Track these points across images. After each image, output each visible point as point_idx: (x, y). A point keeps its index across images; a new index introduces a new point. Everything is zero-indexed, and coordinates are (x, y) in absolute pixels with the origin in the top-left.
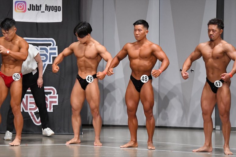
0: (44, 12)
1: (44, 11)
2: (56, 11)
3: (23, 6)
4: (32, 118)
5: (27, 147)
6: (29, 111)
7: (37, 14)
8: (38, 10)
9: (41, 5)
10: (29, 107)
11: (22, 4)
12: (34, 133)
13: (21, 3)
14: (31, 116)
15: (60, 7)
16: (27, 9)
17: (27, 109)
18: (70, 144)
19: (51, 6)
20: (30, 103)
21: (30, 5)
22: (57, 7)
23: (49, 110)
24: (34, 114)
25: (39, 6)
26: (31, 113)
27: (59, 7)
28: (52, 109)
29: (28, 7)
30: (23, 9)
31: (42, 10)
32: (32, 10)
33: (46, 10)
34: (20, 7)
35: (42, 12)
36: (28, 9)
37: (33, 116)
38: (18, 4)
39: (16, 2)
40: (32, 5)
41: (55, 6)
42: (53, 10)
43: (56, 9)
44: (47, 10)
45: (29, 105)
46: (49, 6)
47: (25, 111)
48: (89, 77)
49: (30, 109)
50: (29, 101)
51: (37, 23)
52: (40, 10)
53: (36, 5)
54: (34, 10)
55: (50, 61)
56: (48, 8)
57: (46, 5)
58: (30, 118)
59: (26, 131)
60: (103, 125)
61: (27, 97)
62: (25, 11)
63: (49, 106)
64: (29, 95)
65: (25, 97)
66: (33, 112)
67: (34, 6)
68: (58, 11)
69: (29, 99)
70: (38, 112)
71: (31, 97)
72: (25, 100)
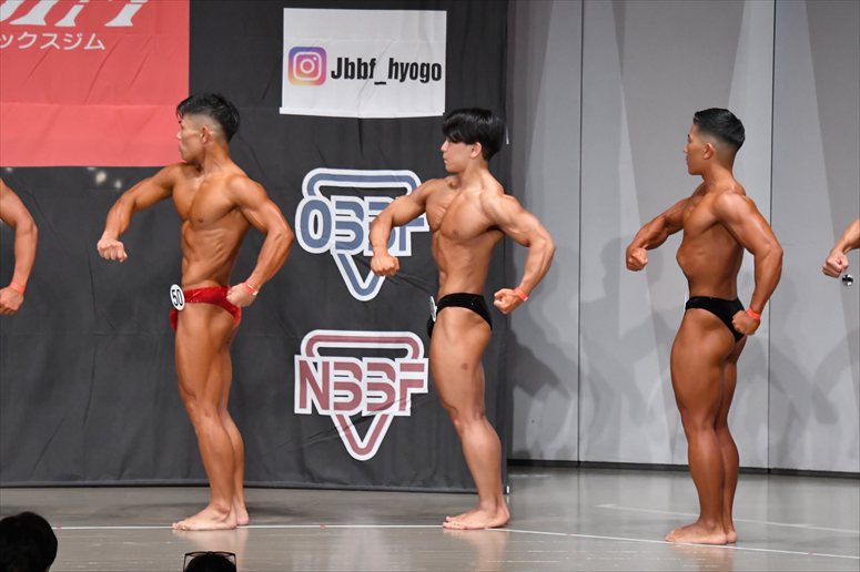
0: (384, 83)
1: (386, 79)
3: (316, 63)
4: (342, 434)
6: (332, 413)
8: (365, 77)
9: (373, 60)
10: (332, 400)
11: (311, 57)
12: (348, 487)
13: (309, 53)
14: (340, 429)
16: (329, 75)
17: (326, 407)
19: (407, 64)
20: (338, 386)
21: (340, 60)
23: (400, 410)
24: (349, 422)
26: (340, 418)
27: (434, 65)
28: (408, 406)
29: (332, 66)
30: (315, 73)
33: (390, 77)
34: (307, 66)
36: (333, 72)
37: (346, 428)
38: (300, 58)
39: (293, 51)
40: (347, 60)
41: (423, 65)
43: (425, 72)
45: (332, 392)
47: (321, 412)
49: (338, 406)
50: (333, 380)
51: (360, 121)
52: (371, 76)
53: (359, 60)
55: (402, 247)
56: (398, 70)
57: (391, 60)
58: (335, 436)
59: (322, 480)
60: (579, 462)
61: (326, 365)
62: (322, 80)
63: (398, 397)
64: (332, 360)
65: (320, 366)
66: (347, 414)
67: (353, 64)
68: (434, 78)
69: (332, 372)
70: (363, 415)
71: (338, 366)
72: (318, 376)
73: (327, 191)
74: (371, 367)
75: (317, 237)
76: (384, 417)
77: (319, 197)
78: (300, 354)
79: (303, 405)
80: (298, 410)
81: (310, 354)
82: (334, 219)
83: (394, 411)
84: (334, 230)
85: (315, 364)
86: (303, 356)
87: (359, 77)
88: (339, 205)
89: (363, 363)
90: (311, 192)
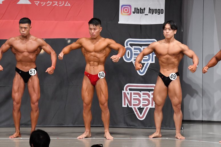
0: (148, 15)
1: (148, 14)
2: (159, 13)
3: (129, 9)
4: (135, 113)
5: (132, 140)
6: (132, 107)
7: (141, 17)
8: (142, 13)
9: (144, 8)
10: (133, 103)
11: (127, 8)
12: (138, 127)
13: (127, 6)
14: (135, 111)
15: (163, 10)
16: (132, 12)
17: (131, 105)
18: (153, 138)
19: (154, 9)
20: (134, 99)
21: (135, 8)
22: (160, 9)
23: (152, 106)
24: (137, 109)
25: (143, 9)
26: (135, 108)
27: (161, 10)
28: (154, 105)
29: (133, 10)
30: (128, 12)
31: (145, 13)
32: (137, 13)
33: (149, 13)
34: (126, 10)
35: (145, 15)
36: (133, 12)
37: (136, 111)
38: (124, 8)
39: (122, 6)
40: (137, 8)
41: (158, 9)
42: (156, 13)
43: (159, 12)
44: (151, 13)
45: (133, 101)
46: (152, 9)
47: (130, 106)
48: (172, 75)
49: (134, 105)
50: (133, 97)
51: (141, 25)
52: (144, 13)
53: (141, 8)
54: (139, 13)
55: (152, 61)
56: (151, 11)
57: (149, 8)
58: (133, 113)
59: (130, 126)
60: (202, 121)
61: (131, 93)
62: (130, 14)
63: (151, 102)
64: (133, 92)
65: (129, 94)
66: (137, 107)
67: (139, 9)
68: (161, 13)
69: (133, 95)
70: (141, 107)
71: (134, 94)
72: (129, 97)
73: (131, 45)
74: (144, 94)
75: (129, 58)
76: (147, 108)
77: (129, 46)
78: (124, 90)
79: (125, 105)
80: (123, 106)
81: (126, 90)
82: (133, 53)
83: (150, 106)
84: (133, 56)
85: (128, 93)
86: (124, 91)
87: (140, 13)
88: (135, 49)
89: (141, 93)
90: (127, 45)
